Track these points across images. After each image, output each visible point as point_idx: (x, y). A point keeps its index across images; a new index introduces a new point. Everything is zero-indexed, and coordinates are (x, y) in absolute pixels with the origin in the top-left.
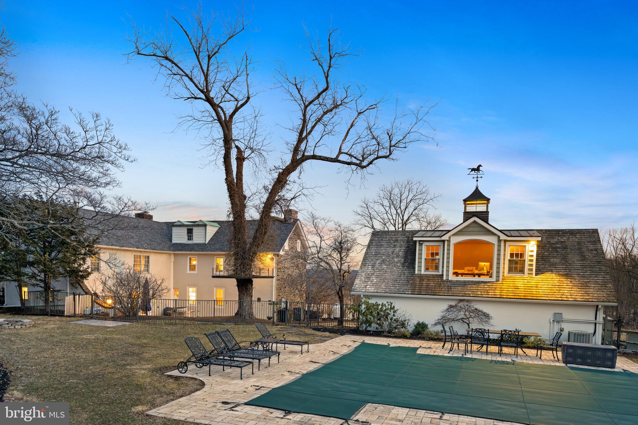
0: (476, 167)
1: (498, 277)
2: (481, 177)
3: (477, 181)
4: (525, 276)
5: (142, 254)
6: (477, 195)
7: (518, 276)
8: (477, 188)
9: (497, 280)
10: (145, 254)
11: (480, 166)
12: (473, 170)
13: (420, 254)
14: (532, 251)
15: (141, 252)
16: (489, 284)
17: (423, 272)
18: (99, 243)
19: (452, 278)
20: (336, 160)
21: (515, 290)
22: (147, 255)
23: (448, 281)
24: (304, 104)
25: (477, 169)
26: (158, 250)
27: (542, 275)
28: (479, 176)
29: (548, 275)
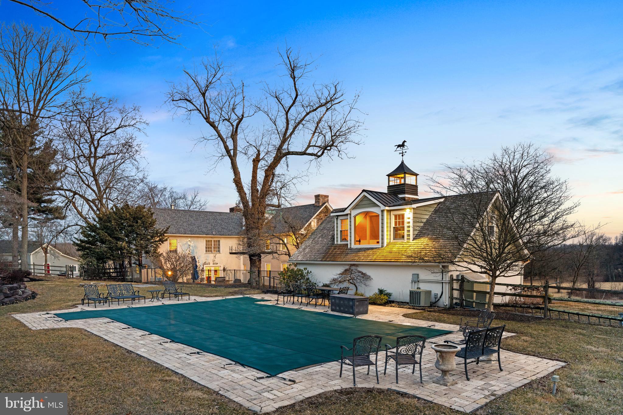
0: (401, 144)
1: (383, 243)
2: (406, 152)
3: (403, 156)
4: (405, 242)
5: (213, 239)
6: (402, 169)
7: (400, 241)
8: (403, 162)
9: (382, 246)
10: (215, 239)
11: (405, 141)
12: (399, 146)
13: (337, 227)
14: (409, 218)
15: (212, 237)
16: (375, 250)
17: (339, 243)
18: (166, 233)
19: (353, 246)
20: (304, 153)
21: (389, 254)
22: (219, 239)
23: (351, 249)
24: (285, 111)
25: (402, 145)
26: (226, 235)
27: (419, 239)
28: (404, 151)
29: (423, 239)
